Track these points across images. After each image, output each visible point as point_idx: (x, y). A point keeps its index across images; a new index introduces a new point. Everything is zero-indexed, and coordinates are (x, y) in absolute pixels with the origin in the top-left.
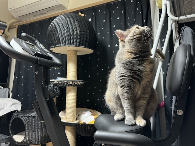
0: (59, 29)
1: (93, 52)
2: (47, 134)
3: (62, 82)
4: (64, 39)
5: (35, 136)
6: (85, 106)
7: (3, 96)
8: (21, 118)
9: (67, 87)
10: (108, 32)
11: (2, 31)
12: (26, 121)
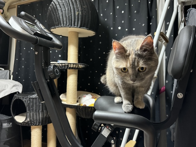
0: (60, 9)
1: (95, 34)
2: (48, 115)
3: (63, 64)
4: (65, 19)
5: (37, 117)
6: (86, 90)
7: (4, 77)
8: (22, 99)
9: (68, 70)
10: (111, 14)
11: (1, 11)
12: (28, 102)
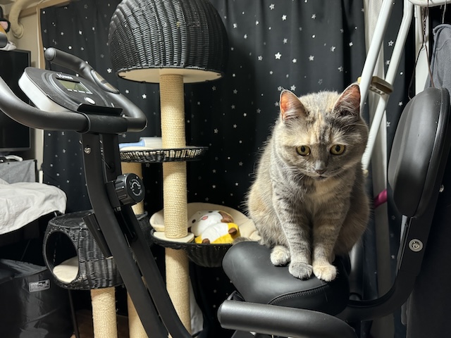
0: (137, 26)
1: (220, 76)
3: (151, 153)
4: (149, 50)
5: (101, 270)
6: (207, 199)
7: (25, 177)
8: (66, 232)
9: (164, 164)
10: (257, 23)
11: (5, 25)
12: (79, 238)
